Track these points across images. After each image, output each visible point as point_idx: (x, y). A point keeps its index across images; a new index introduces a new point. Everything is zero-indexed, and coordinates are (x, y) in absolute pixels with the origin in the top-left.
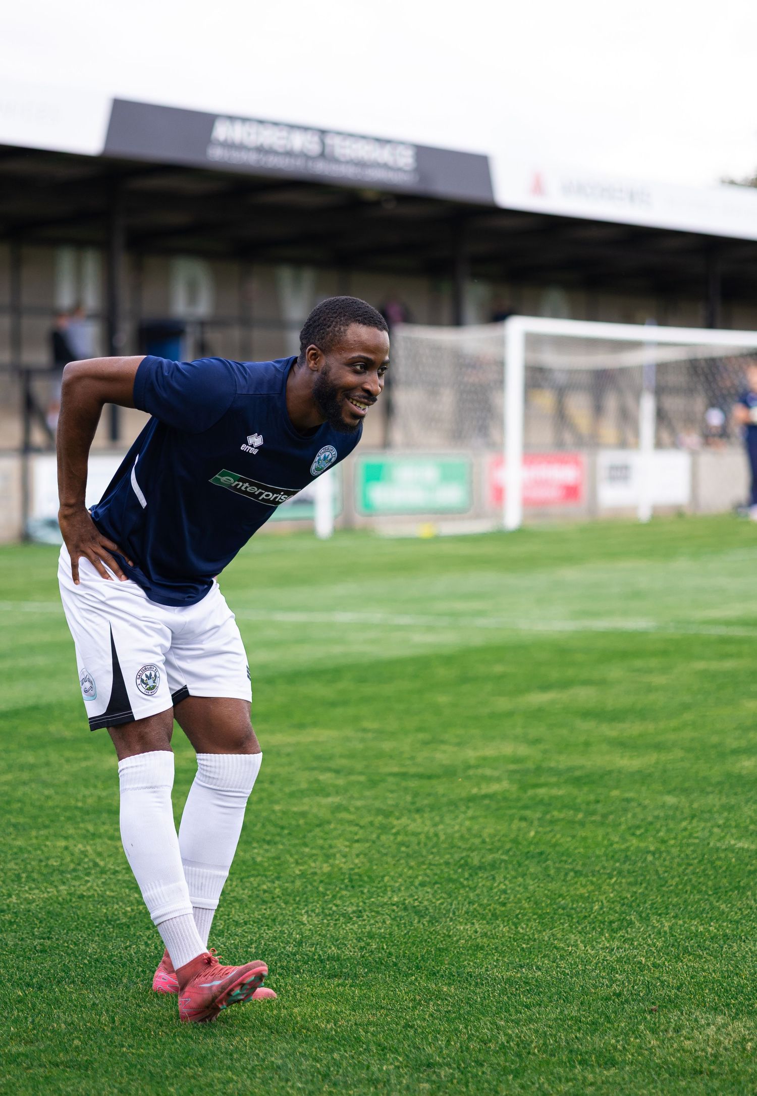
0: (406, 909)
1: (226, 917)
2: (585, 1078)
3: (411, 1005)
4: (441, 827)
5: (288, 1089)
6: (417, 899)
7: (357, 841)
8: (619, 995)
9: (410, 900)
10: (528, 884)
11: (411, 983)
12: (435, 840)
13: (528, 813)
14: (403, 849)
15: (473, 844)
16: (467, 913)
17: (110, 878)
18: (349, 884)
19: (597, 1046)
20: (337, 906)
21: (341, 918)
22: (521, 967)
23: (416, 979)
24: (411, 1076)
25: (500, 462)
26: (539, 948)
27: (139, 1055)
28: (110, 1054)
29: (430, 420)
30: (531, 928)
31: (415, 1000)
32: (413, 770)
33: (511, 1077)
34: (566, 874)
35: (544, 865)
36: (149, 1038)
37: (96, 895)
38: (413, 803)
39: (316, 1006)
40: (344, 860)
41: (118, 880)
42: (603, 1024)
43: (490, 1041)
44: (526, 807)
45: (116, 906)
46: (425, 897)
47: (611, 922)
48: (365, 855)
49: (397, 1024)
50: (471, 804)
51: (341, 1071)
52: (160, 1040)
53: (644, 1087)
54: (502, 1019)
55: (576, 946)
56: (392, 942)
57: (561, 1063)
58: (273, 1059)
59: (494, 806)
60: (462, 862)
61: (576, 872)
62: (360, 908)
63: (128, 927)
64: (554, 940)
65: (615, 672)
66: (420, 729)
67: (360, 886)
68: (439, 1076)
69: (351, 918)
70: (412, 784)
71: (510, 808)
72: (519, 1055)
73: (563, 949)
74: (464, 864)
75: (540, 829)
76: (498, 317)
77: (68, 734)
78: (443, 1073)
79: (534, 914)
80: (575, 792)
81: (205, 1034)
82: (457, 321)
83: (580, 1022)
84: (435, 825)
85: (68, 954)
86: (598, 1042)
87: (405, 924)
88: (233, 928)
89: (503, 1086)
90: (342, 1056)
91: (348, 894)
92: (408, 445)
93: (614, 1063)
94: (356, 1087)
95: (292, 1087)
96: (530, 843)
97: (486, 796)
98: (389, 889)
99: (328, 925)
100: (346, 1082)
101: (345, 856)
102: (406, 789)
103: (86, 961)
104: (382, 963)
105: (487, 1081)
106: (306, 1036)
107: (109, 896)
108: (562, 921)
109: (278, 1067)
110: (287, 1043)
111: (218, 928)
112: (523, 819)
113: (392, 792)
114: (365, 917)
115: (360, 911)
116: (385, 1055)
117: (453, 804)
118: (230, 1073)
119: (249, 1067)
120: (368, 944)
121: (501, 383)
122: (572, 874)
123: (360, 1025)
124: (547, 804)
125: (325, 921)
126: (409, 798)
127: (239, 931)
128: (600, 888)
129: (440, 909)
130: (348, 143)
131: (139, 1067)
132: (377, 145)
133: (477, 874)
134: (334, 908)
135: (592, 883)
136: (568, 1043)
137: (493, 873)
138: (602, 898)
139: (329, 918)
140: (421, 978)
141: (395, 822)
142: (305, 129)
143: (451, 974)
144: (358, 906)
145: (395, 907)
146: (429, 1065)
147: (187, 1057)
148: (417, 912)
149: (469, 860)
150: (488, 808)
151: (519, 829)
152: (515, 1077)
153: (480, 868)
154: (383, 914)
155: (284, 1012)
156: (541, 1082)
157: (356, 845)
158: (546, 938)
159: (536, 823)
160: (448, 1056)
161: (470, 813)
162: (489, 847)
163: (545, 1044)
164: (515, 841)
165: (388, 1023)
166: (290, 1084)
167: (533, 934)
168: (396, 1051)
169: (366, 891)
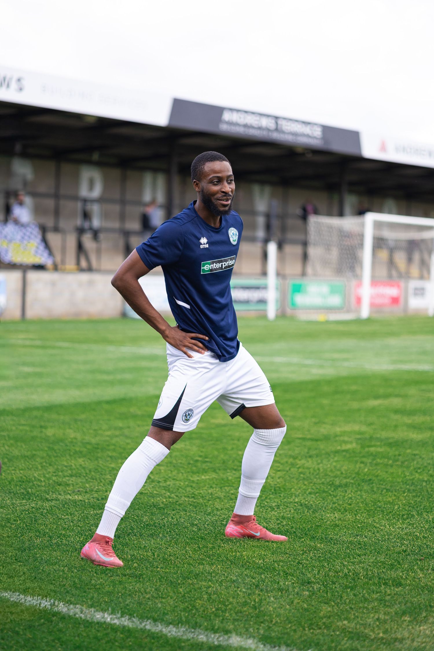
0: (301, 505)
1: (212, 506)
2: (386, 592)
3: (301, 553)
4: (321, 465)
5: (238, 592)
6: (307, 501)
7: (279, 471)
8: (405, 551)
9: (304, 501)
10: (363, 495)
11: (302, 542)
12: (317, 471)
13: (364, 460)
14: (302, 475)
15: (337, 474)
16: (331, 508)
17: (156, 485)
18: (274, 492)
19: (392, 576)
20: (267, 502)
21: (269, 509)
22: (357, 536)
23: (305, 540)
24: (300, 587)
25: (360, 284)
26: (367, 526)
27: (165, 572)
28: (152, 571)
29: (325, 263)
30: (363, 517)
31: (303, 550)
32: (309, 436)
33: (349, 590)
34: (382, 491)
35: (371, 486)
36: (171, 564)
37: (149, 493)
38: (308, 453)
39: (254, 552)
40: (272, 480)
41: (160, 486)
42: (396, 565)
43: (340, 572)
44: (364, 457)
45: (158, 499)
46: (312, 500)
47: (403, 515)
48: (283, 478)
49: (294, 562)
50: (337, 454)
51: (265, 584)
52: (177, 566)
53: (415, 597)
54: (346, 561)
55: (385, 526)
56: (294, 521)
57: (374, 584)
58: (232, 577)
59: (348, 455)
60: (331, 483)
61: (387, 490)
62: (279, 504)
63: (164, 509)
64: (374, 523)
65: (412, 391)
66: (313, 416)
67: (279, 493)
68: (313, 588)
69: (274, 509)
70: (309, 443)
71: (356, 457)
72: (354, 579)
73: (378, 527)
74: (332, 484)
75: (371, 468)
76: (361, 212)
77: (139, 413)
78: (315, 587)
79: (365, 510)
80: (388, 449)
81: (199, 563)
82: (341, 214)
83: (385, 564)
84: (318, 464)
85: (134, 521)
86: (393, 574)
87: (300, 512)
88: (215, 512)
89: (345, 594)
90: (265, 577)
91: (273, 497)
92: (315, 275)
93: (400, 584)
94: (272, 592)
95: (240, 591)
96: (365, 475)
97: (344, 451)
98: (293, 495)
99: (263, 512)
100: (267, 590)
101: (272, 478)
102: (305, 446)
103: (142, 525)
104: (288, 532)
105: (337, 592)
106: (248, 566)
107: (155, 494)
108: (379, 514)
109: (234, 581)
110: (239, 569)
111: (208, 511)
112: (362, 462)
113: (298, 447)
114: (281, 509)
115: (279, 506)
116: (287, 577)
117: (328, 454)
118: (210, 583)
119: (220, 580)
120: (282, 522)
121: (361, 245)
122: (385, 491)
123: (276, 561)
124: (374, 456)
125: (261, 510)
126: (306, 450)
127: (218, 513)
128: (399, 498)
129: (318, 506)
130: (289, 123)
131: (165, 578)
132: (303, 125)
133: (337, 489)
134: (266, 504)
135: (395, 495)
136: (378, 574)
137: (346, 489)
138: (400, 503)
139: (263, 508)
140: (307, 540)
141: (299, 462)
142: (268, 116)
143: (322, 538)
144: (278, 503)
145: (296, 504)
146: (309, 583)
147: (189, 574)
148: (307, 507)
149: (334, 482)
150: (345, 456)
151: (360, 468)
152: (351, 590)
153: (339, 486)
154: (290, 508)
155: (238, 554)
156: (364, 593)
157: (279, 473)
158: (370, 522)
159: (368, 464)
160: (318, 578)
161: (336, 459)
162: (344, 476)
163: (367, 574)
164: (358, 474)
165: (289, 561)
166: (239, 589)
167: (364, 520)
168: (293, 575)
169: (282, 495)
